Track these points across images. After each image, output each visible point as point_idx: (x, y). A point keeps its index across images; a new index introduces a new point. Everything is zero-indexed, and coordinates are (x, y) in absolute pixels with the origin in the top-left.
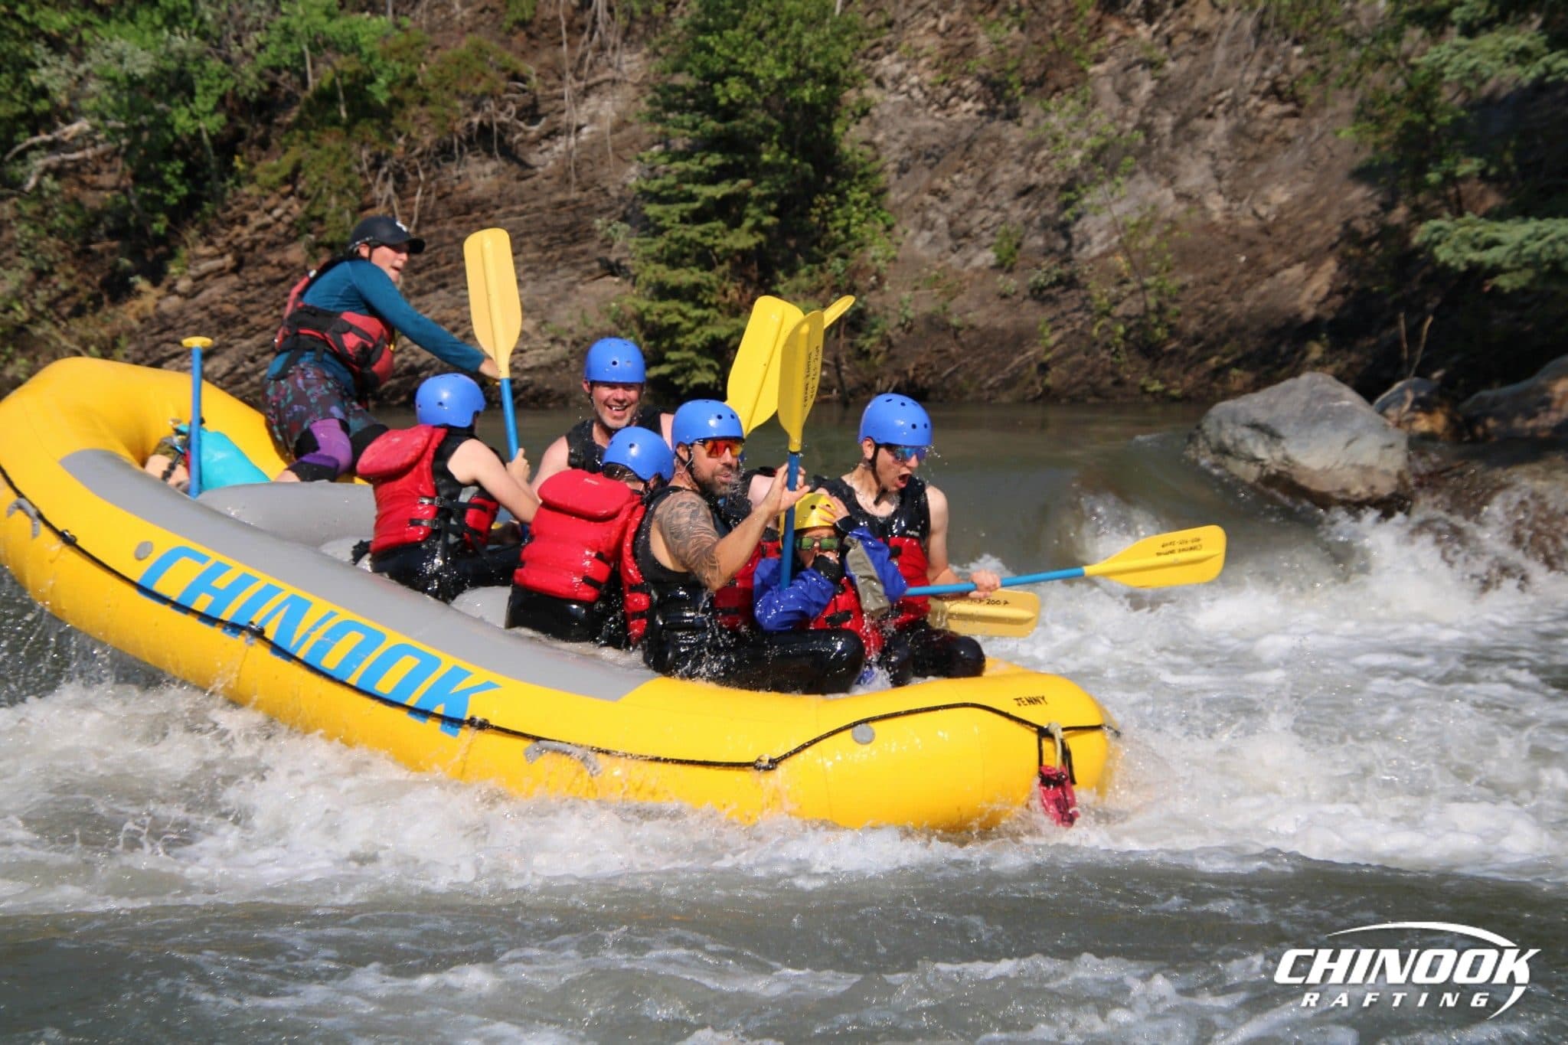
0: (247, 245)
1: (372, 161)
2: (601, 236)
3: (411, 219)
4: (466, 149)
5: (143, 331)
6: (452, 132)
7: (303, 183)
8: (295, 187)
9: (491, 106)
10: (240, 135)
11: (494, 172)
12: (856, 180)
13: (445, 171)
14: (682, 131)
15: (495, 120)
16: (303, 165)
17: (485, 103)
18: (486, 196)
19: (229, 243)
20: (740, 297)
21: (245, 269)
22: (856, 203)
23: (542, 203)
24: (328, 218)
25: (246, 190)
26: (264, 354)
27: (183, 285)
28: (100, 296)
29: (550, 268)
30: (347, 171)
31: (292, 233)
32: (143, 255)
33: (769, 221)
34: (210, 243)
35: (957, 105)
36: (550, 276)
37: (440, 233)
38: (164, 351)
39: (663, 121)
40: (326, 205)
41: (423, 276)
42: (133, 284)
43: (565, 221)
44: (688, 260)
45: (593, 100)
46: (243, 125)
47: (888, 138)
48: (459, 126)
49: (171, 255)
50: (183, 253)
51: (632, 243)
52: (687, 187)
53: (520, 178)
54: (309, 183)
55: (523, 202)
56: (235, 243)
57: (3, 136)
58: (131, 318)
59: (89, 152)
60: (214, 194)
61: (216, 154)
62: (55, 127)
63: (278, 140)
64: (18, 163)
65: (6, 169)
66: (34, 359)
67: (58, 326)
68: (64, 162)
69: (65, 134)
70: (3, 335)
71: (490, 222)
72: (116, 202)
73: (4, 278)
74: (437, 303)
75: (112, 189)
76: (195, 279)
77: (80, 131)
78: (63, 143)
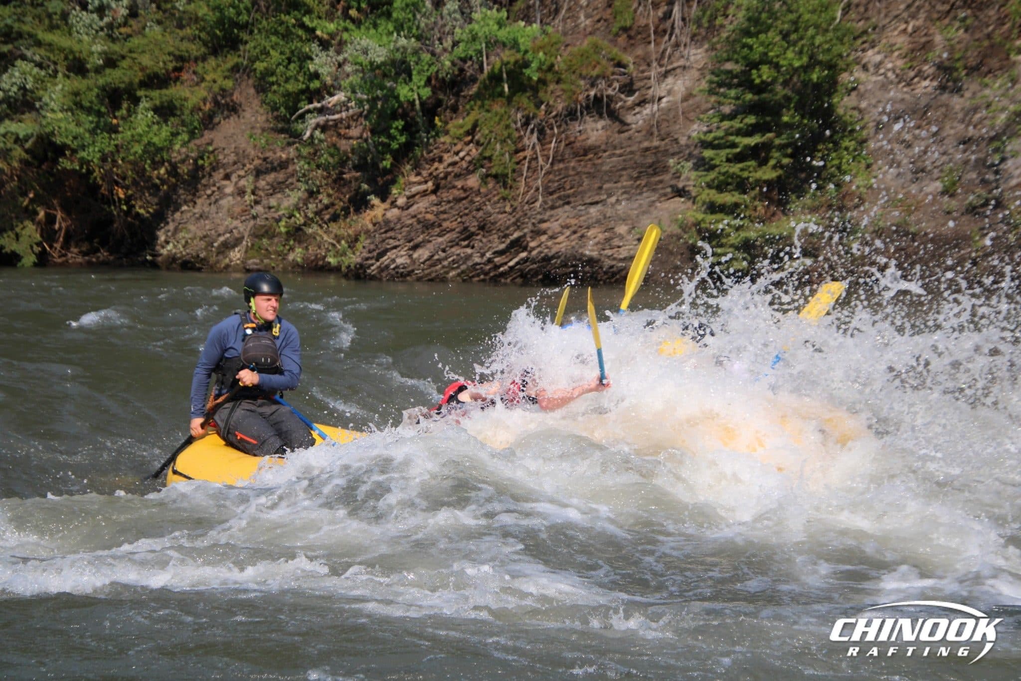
0: (442, 175)
1: (523, 120)
2: (673, 171)
3: (548, 159)
4: (585, 113)
5: (375, 231)
6: (576, 101)
7: (479, 135)
8: (473, 137)
9: (602, 84)
10: (439, 103)
11: (603, 128)
12: (846, 133)
13: (571, 127)
14: (729, 101)
16: (479, 123)
17: (599, 82)
18: (598, 143)
19: (431, 174)
20: (766, 212)
21: (441, 191)
22: (846, 149)
23: (634, 148)
24: (494, 158)
25: (442, 139)
26: (452, 247)
27: (401, 201)
28: (348, 208)
29: (638, 191)
30: (507, 127)
31: (471, 168)
32: (376, 182)
33: (786, 161)
34: (418, 174)
35: (919, 82)
36: (638, 197)
37: (567, 168)
38: (388, 244)
39: (717, 94)
40: (493, 149)
41: (555, 196)
42: (370, 200)
43: (650, 160)
44: (730, 187)
45: (670, 80)
46: (441, 96)
47: (869, 105)
48: (581, 97)
49: (394, 182)
50: (401, 180)
51: (693, 175)
52: (732, 138)
53: (620, 132)
54: (482, 135)
55: (622, 148)
56: (434, 174)
57: (291, 104)
58: (368, 223)
59: (344, 115)
60: (422, 142)
61: (424, 115)
62: (323, 98)
63: (464, 107)
64: (300, 121)
65: (292, 125)
66: (307, 248)
67: (321, 227)
68: (328, 121)
69: (329, 103)
70: (288, 233)
71: (600, 161)
72: (360, 147)
73: (289, 196)
74: (564, 214)
75: (358, 138)
76: (409, 198)
77: (339, 100)
78: (328, 108)
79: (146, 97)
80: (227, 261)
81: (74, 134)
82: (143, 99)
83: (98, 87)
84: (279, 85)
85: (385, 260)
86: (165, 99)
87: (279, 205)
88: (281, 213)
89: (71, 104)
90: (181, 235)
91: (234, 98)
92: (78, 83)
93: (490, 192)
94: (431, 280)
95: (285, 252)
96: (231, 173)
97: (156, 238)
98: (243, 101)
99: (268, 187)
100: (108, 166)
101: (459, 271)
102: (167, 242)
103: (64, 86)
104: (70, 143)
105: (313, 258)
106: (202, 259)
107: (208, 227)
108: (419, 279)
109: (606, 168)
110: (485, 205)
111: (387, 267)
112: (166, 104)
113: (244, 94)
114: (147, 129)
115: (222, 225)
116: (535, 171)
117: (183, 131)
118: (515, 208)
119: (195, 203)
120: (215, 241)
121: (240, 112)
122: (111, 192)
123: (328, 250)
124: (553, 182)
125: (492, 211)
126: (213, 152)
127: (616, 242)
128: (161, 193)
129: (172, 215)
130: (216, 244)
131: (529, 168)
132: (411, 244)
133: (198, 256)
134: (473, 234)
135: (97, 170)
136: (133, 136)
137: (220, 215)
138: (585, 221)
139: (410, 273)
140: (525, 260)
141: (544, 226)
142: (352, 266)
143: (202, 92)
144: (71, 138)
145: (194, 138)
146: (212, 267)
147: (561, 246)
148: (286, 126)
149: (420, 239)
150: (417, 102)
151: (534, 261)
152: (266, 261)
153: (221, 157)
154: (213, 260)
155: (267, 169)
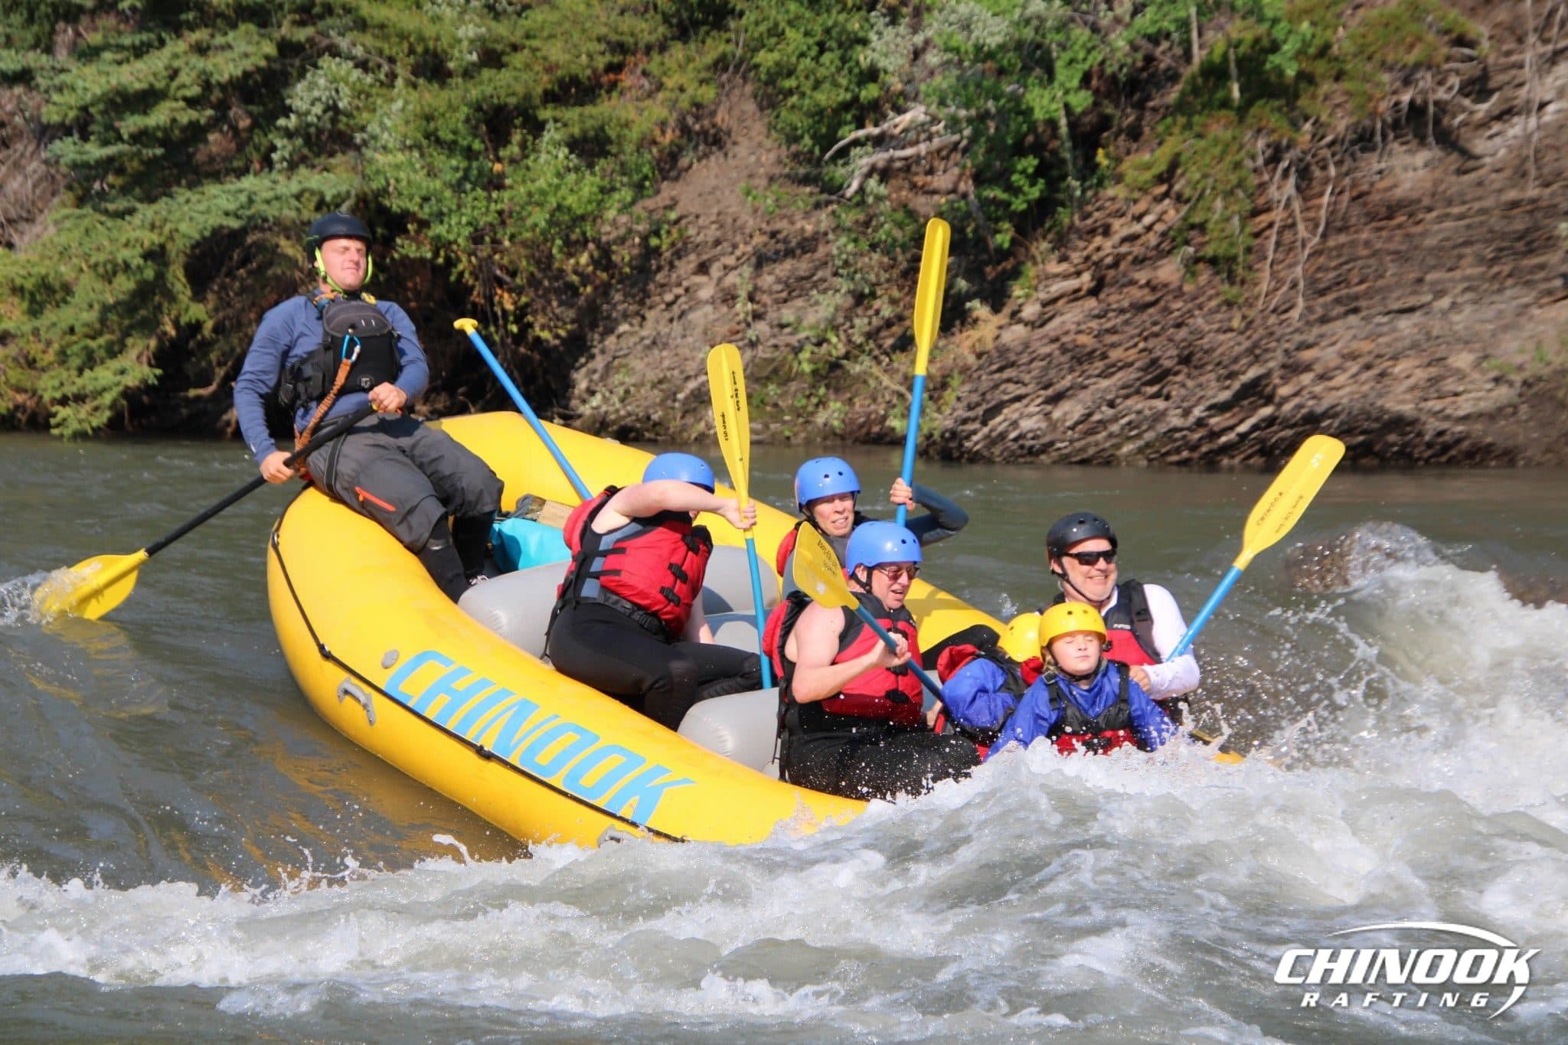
0: (1109, 260)
1: (1269, 152)
3: (1317, 226)
4: (1391, 136)
5: (979, 369)
6: (1373, 115)
7: (1182, 182)
8: (1171, 187)
9: (1426, 80)
10: (1105, 122)
11: (1426, 165)
13: (1363, 164)
15: (1432, 98)
16: (1183, 158)
17: (1419, 75)
18: (1415, 195)
19: (1087, 258)
21: (1106, 290)
23: (1488, 203)
24: (1210, 226)
25: (1110, 192)
26: (1127, 397)
27: (1030, 311)
29: (1496, 286)
30: (1237, 165)
31: (1165, 246)
32: (982, 274)
34: (1064, 259)
36: (1496, 298)
37: (1353, 244)
38: (1004, 392)
40: (1209, 209)
41: (1330, 297)
42: (970, 310)
43: (1519, 226)
45: (1562, 68)
46: (1109, 109)
48: (1383, 106)
49: (1016, 273)
50: (1031, 271)
53: (1461, 172)
54: (1188, 182)
55: (1464, 203)
56: (1095, 258)
57: (824, 130)
58: (966, 352)
59: (923, 148)
60: (1071, 197)
61: (1075, 147)
62: (884, 117)
63: (1152, 129)
64: (840, 162)
65: (825, 170)
66: (850, 402)
67: (879, 363)
68: (891, 160)
69: (896, 126)
70: (815, 372)
71: (1419, 229)
72: (953, 209)
73: (817, 303)
74: (1346, 332)
75: (949, 192)
76: (1045, 305)
77: (912, 121)
78: (892, 137)
79: (556, 120)
80: (702, 426)
81: (424, 192)
82: (550, 125)
83: (469, 105)
84: (803, 95)
85: (998, 423)
86: (589, 123)
87: (799, 320)
88: (802, 335)
89: (419, 136)
90: (617, 378)
91: (718, 119)
92: (432, 96)
93: (1201, 291)
94: (1083, 462)
95: (810, 409)
96: (711, 261)
97: (569, 385)
98: (733, 124)
99: (779, 287)
100: (484, 251)
101: (1140, 443)
102: (592, 393)
103: (406, 103)
104: (416, 209)
105: (862, 420)
106: (655, 424)
107: (666, 363)
108: (1065, 460)
109: (1430, 242)
110: (1192, 316)
111: (1002, 436)
112: (592, 133)
113: (736, 112)
114: (556, 181)
115: (693, 358)
116: (1290, 250)
117: (623, 185)
118: (1251, 322)
119: (643, 318)
120: (680, 389)
121: (729, 145)
122: (490, 299)
123: (890, 405)
124: (1327, 270)
125: (1207, 328)
126: (677, 222)
127: (1450, 385)
128: (581, 301)
129: (601, 341)
130: (681, 396)
131: (1278, 244)
132: (1050, 392)
133: (648, 418)
134: (1167, 372)
135: (464, 258)
136: (530, 194)
137: (690, 340)
138: (1388, 345)
139: (1046, 448)
140: (1271, 421)
141: (1307, 355)
142: (937, 435)
143: (657, 110)
144: (417, 199)
145: (642, 197)
146: (673, 439)
147: (1341, 393)
148: (815, 172)
149: (1066, 382)
150: (1063, 122)
151: (1286, 424)
152: (773, 426)
153: (692, 231)
154: (674, 425)
155: (777, 252)
